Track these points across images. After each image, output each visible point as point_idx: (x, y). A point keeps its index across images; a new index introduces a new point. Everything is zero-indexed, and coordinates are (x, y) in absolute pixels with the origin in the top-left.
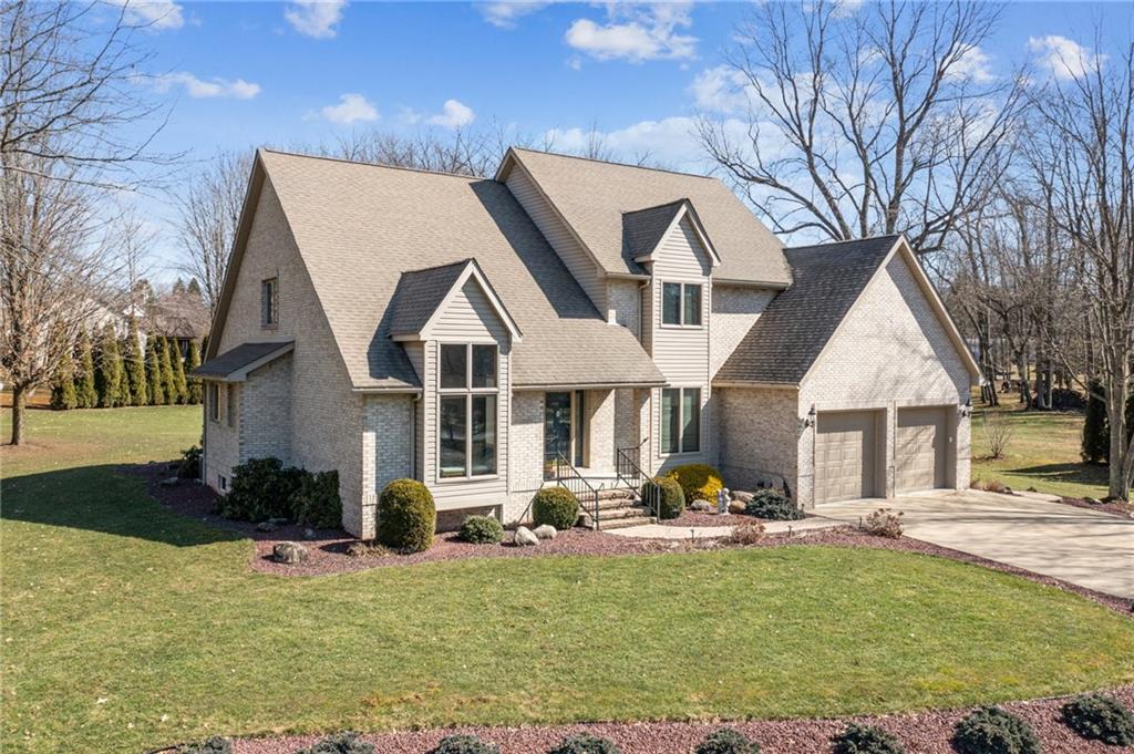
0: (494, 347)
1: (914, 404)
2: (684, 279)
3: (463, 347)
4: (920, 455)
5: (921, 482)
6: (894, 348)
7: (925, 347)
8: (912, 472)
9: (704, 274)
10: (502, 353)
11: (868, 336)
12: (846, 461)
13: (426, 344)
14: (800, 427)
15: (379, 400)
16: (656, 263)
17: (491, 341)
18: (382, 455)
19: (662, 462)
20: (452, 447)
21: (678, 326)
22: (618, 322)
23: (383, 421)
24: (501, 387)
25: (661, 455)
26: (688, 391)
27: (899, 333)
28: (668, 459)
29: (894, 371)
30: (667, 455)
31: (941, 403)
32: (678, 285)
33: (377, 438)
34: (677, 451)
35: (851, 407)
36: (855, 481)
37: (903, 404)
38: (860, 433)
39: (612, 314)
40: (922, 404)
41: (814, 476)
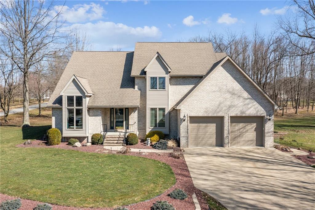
0: (82, 96)
1: (239, 115)
2: (158, 76)
3: (73, 97)
4: (247, 133)
5: (248, 143)
6: (228, 96)
7: (246, 95)
8: (243, 139)
9: (166, 74)
10: (84, 98)
11: (214, 91)
12: (208, 134)
13: (63, 96)
14: (181, 121)
15: (55, 109)
16: (147, 72)
17: (80, 95)
18: (56, 122)
19: (151, 129)
20: (70, 121)
21: (156, 90)
22: (138, 89)
23: (57, 114)
24: (83, 107)
25: (150, 127)
26: (160, 109)
27: (231, 90)
28: (153, 129)
29: (228, 103)
30: (153, 128)
31: (256, 115)
32: (156, 78)
33: (55, 118)
34: (157, 127)
35: (205, 115)
36: (213, 140)
37: (233, 114)
38: (215, 125)
39: (136, 87)
40: (244, 115)
41: (188, 137)
